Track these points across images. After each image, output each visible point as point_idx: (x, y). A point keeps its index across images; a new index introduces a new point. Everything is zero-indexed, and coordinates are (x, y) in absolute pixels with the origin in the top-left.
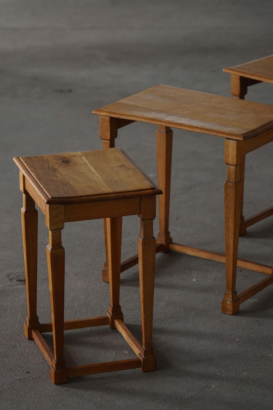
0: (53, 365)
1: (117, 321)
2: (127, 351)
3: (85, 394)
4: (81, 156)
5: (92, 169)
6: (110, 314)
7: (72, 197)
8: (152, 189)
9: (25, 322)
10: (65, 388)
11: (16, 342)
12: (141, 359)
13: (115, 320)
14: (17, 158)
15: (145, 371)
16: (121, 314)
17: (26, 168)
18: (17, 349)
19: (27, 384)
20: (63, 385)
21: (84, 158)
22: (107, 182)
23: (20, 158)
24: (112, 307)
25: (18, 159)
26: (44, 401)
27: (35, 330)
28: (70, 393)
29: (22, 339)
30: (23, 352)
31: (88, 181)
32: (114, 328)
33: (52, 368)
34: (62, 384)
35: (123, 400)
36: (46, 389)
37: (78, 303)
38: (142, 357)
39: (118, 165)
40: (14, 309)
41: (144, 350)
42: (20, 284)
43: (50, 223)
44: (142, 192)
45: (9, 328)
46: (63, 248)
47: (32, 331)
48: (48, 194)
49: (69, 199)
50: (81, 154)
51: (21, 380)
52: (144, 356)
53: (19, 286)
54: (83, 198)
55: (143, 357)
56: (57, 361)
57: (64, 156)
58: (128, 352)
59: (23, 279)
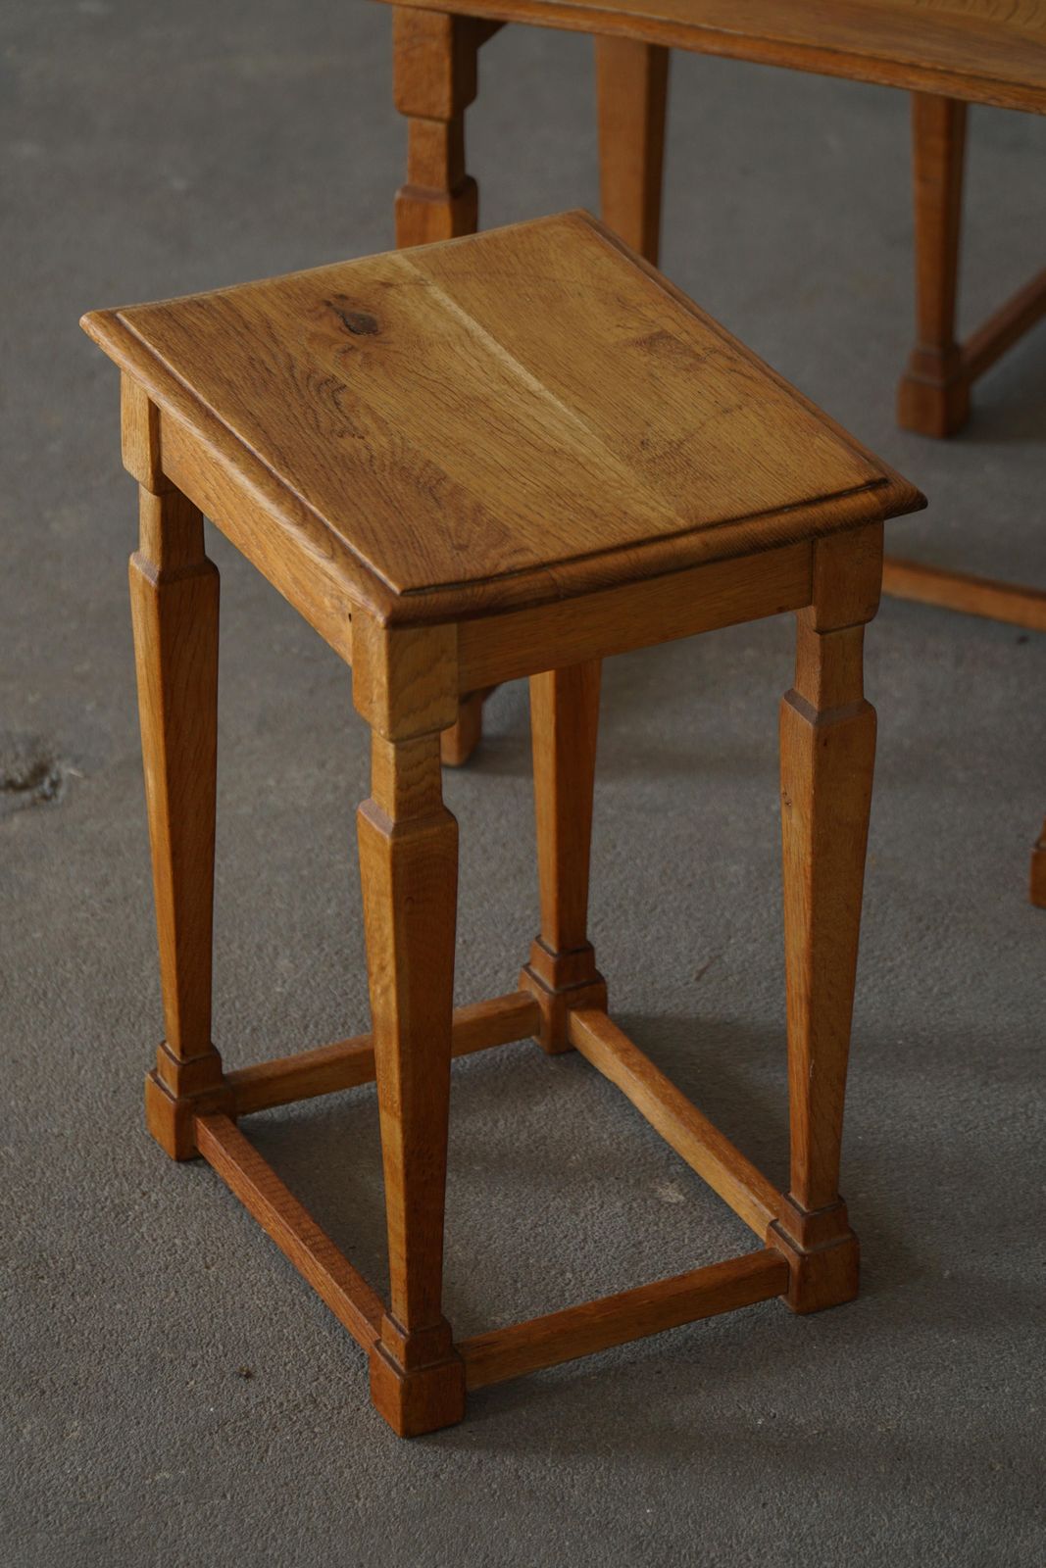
0: (382, 1344)
1: (584, 1020)
2: (675, 1185)
3: (567, 1480)
4: (419, 284)
5: (519, 370)
6: (545, 988)
7: (502, 576)
8: (873, 485)
9: (148, 1077)
10: (457, 1456)
11: (121, 1184)
12: (784, 1251)
13: (574, 1017)
14: (102, 315)
15: (805, 1310)
16: (598, 980)
17: (180, 384)
18: (144, 1229)
19: (266, 1451)
20: (440, 1435)
21: (437, 292)
22: (630, 458)
23: (119, 315)
24: (552, 954)
25: (110, 320)
26: (384, 1547)
27: (209, 1115)
28: (494, 1486)
29: (142, 1162)
30: (177, 1241)
31: (531, 451)
32: (564, 1048)
33: (382, 1358)
34: (435, 1431)
35: (764, 1505)
36: (370, 1471)
37: (333, 904)
38: (794, 1247)
39: (632, 334)
40: (40, 971)
41: (803, 1214)
42: (14, 810)
43: (392, 707)
44: (830, 507)
45: (58, 1093)
46: (451, 817)
47: (200, 1124)
48: (376, 563)
49: (491, 588)
50: (417, 272)
51: (228, 1428)
52: (805, 1244)
53: (17, 820)
54: (555, 575)
55: (801, 1247)
56: (410, 1330)
57: (338, 292)
58: (681, 1190)
59: (21, 774)
